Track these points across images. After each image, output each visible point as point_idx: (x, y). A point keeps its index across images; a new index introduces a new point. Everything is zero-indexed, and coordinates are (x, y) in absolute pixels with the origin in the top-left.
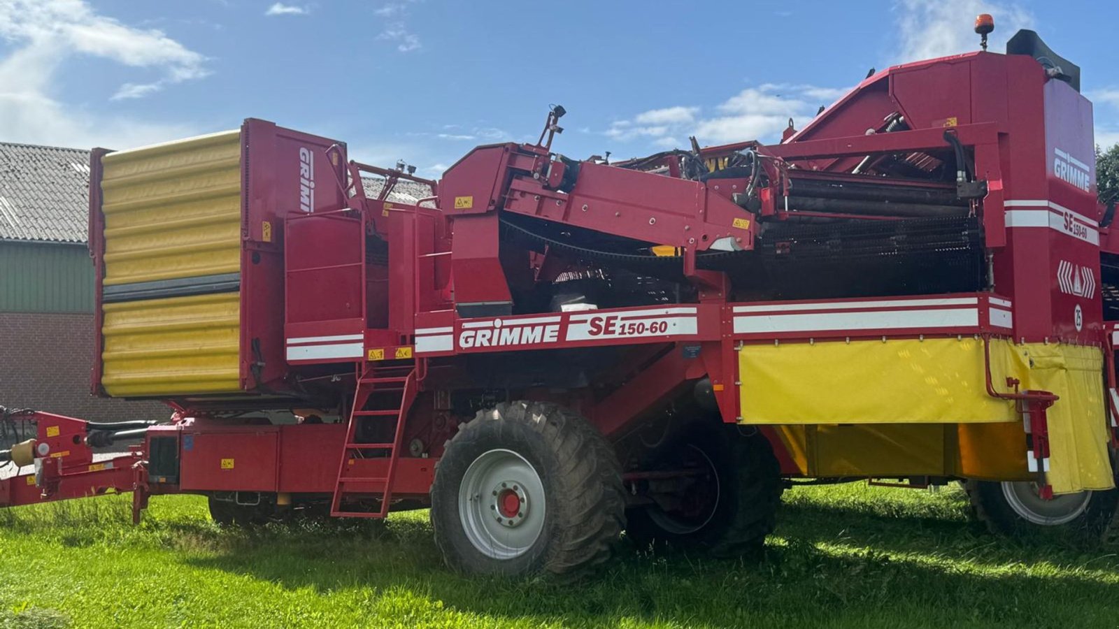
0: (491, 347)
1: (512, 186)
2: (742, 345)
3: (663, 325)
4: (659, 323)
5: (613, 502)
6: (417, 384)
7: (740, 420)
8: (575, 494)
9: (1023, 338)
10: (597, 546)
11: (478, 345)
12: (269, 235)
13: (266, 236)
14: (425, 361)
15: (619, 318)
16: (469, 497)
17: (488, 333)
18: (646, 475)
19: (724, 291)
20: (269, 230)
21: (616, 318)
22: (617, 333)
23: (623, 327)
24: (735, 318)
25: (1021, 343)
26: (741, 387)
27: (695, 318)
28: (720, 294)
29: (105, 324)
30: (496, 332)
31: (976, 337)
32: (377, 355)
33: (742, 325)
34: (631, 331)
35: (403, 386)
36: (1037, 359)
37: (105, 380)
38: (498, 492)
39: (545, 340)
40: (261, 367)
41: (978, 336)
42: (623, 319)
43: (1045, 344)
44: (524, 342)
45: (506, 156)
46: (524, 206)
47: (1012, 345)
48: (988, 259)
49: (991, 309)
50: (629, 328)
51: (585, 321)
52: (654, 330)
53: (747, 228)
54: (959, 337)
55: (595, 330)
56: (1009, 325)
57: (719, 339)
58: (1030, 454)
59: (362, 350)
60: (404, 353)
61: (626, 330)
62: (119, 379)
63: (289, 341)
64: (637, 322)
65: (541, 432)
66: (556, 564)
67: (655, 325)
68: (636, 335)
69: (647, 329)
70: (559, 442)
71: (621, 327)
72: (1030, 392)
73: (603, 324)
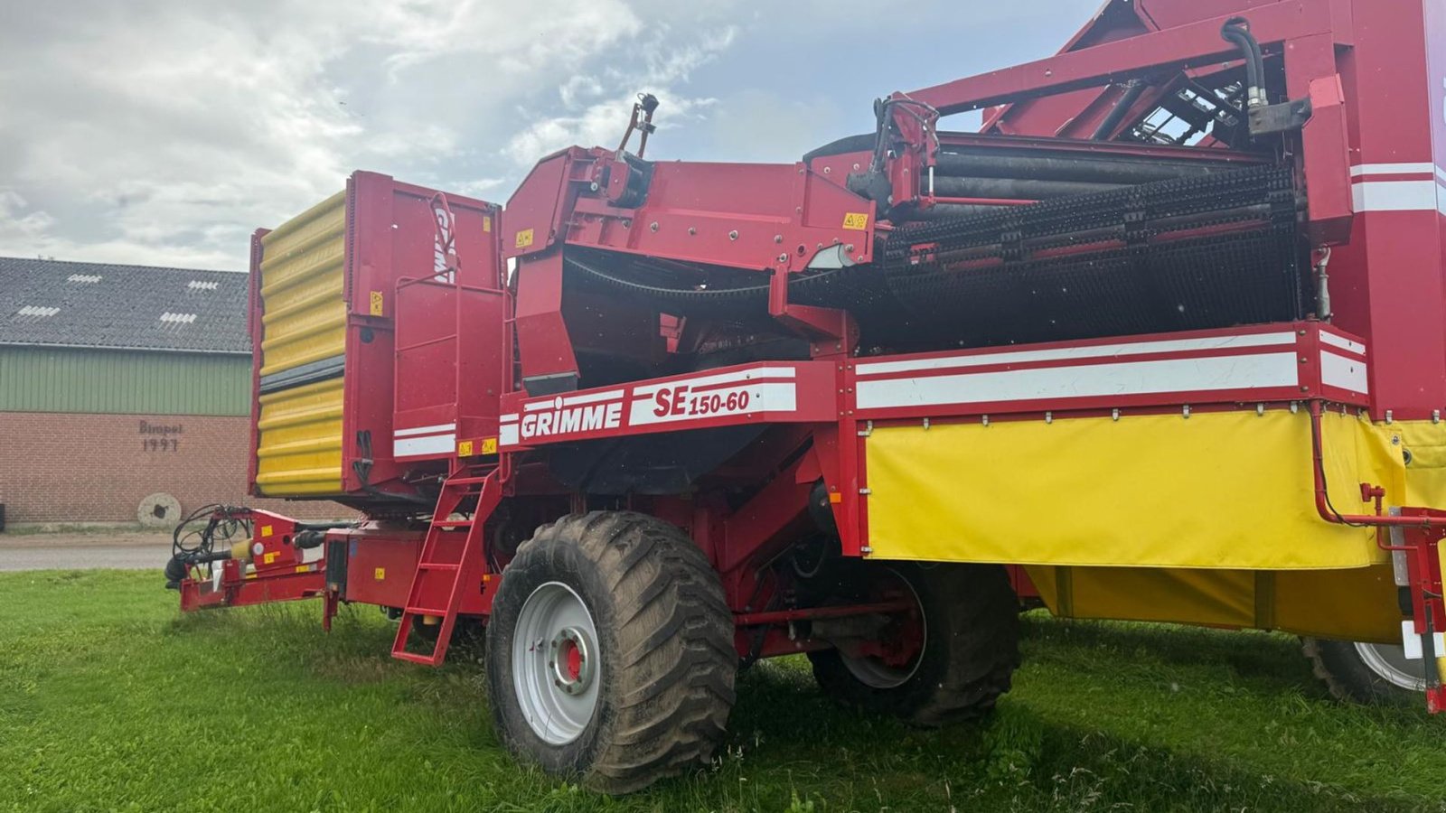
0: (551, 436)
1: (578, 209)
2: (870, 427)
3: (744, 397)
4: (738, 395)
5: (703, 669)
6: (501, 487)
7: (867, 553)
8: (634, 659)
9: (1389, 412)
10: (675, 738)
11: (539, 433)
12: (380, 308)
13: (376, 309)
14: (509, 457)
15: (690, 389)
16: (528, 647)
17: (548, 416)
18: (807, 613)
19: (845, 340)
20: (380, 303)
21: (685, 389)
22: (687, 411)
23: (694, 402)
24: (859, 384)
25: (1386, 420)
26: (869, 497)
27: (793, 386)
28: (839, 346)
29: (261, 417)
30: (557, 414)
31: (1294, 408)
32: (466, 449)
33: (869, 396)
34: (704, 408)
35: (480, 490)
36: (1418, 450)
37: (260, 479)
38: (558, 642)
39: (607, 426)
40: (366, 465)
41: (1298, 404)
42: (695, 390)
43: (1435, 423)
44: (584, 428)
45: (569, 167)
46: (588, 237)
47: (1369, 424)
48: (1318, 267)
49: (1324, 355)
50: (702, 405)
51: (649, 396)
52: (732, 405)
53: (863, 228)
54: (1260, 408)
55: (661, 408)
56: (1363, 388)
57: (835, 420)
58: (1408, 627)
59: (454, 442)
60: (489, 447)
61: (698, 408)
62: (267, 478)
63: (397, 433)
64: (711, 393)
65: (596, 560)
66: (607, 765)
67: (733, 398)
68: (710, 414)
69: (723, 405)
70: (618, 576)
71: (692, 402)
72: (1406, 511)
73: (670, 399)
